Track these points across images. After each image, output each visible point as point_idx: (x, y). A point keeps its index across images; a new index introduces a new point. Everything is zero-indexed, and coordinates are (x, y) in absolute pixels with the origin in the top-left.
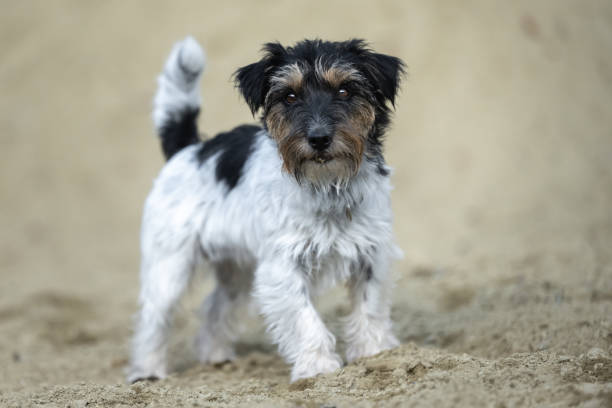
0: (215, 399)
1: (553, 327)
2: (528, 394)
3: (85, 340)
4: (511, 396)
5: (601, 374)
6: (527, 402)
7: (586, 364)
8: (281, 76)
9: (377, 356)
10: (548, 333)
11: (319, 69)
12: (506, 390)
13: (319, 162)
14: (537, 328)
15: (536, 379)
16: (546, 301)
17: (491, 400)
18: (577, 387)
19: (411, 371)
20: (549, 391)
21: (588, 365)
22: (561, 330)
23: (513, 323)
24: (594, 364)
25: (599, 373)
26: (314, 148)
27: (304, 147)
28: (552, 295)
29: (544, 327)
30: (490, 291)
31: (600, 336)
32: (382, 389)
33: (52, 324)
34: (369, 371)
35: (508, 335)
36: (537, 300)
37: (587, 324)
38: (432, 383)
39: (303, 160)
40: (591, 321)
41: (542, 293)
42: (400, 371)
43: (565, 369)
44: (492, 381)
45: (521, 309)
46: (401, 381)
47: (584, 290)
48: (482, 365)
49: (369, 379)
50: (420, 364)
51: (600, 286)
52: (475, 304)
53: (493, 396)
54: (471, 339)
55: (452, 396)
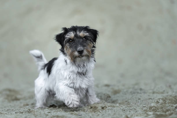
0: (50, 112)
1: (142, 99)
2: (134, 114)
3: (17, 99)
4: (129, 114)
5: (154, 110)
6: (133, 116)
7: (150, 108)
8: (68, 35)
9: (94, 104)
10: (140, 101)
11: (78, 33)
12: (128, 113)
13: (80, 57)
14: (137, 99)
15: (136, 110)
16: (140, 93)
17: (124, 115)
18: (147, 113)
19: (103, 108)
20: (140, 113)
21: (151, 108)
22: (144, 100)
23: (131, 98)
24: (152, 108)
25: (153, 110)
26: (79, 53)
27: (76, 53)
28: (142, 92)
29: (139, 99)
30: (125, 90)
31: (155, 101)
32: (94, 112)
33: (8, 96)
34: (91, 108)
35: (129, 101)
36: (138, 93)
37: (151, 99)
38: (108, 110)
39: (76, 57)
40: (152, 98)
41: (139, 91)
42: (100, 108)
43: (144, 109)
44: (124, 110)
45: (133, 95)
46: (100, 110)
47: (151, 91)
48: (122, 107)
49: (91, 110)
50: (105, 106)
51: (155, 90)
52: (121, 93)
53: (124, 114)
54: (119, 101)
55: (113, 113)
